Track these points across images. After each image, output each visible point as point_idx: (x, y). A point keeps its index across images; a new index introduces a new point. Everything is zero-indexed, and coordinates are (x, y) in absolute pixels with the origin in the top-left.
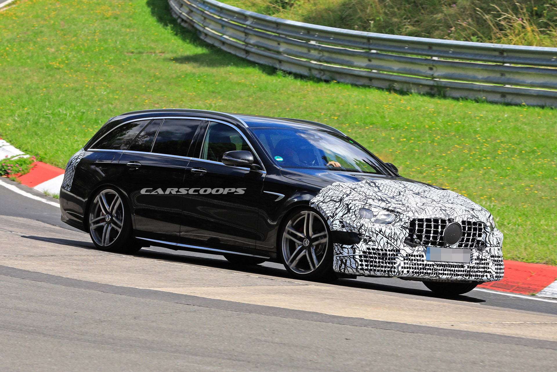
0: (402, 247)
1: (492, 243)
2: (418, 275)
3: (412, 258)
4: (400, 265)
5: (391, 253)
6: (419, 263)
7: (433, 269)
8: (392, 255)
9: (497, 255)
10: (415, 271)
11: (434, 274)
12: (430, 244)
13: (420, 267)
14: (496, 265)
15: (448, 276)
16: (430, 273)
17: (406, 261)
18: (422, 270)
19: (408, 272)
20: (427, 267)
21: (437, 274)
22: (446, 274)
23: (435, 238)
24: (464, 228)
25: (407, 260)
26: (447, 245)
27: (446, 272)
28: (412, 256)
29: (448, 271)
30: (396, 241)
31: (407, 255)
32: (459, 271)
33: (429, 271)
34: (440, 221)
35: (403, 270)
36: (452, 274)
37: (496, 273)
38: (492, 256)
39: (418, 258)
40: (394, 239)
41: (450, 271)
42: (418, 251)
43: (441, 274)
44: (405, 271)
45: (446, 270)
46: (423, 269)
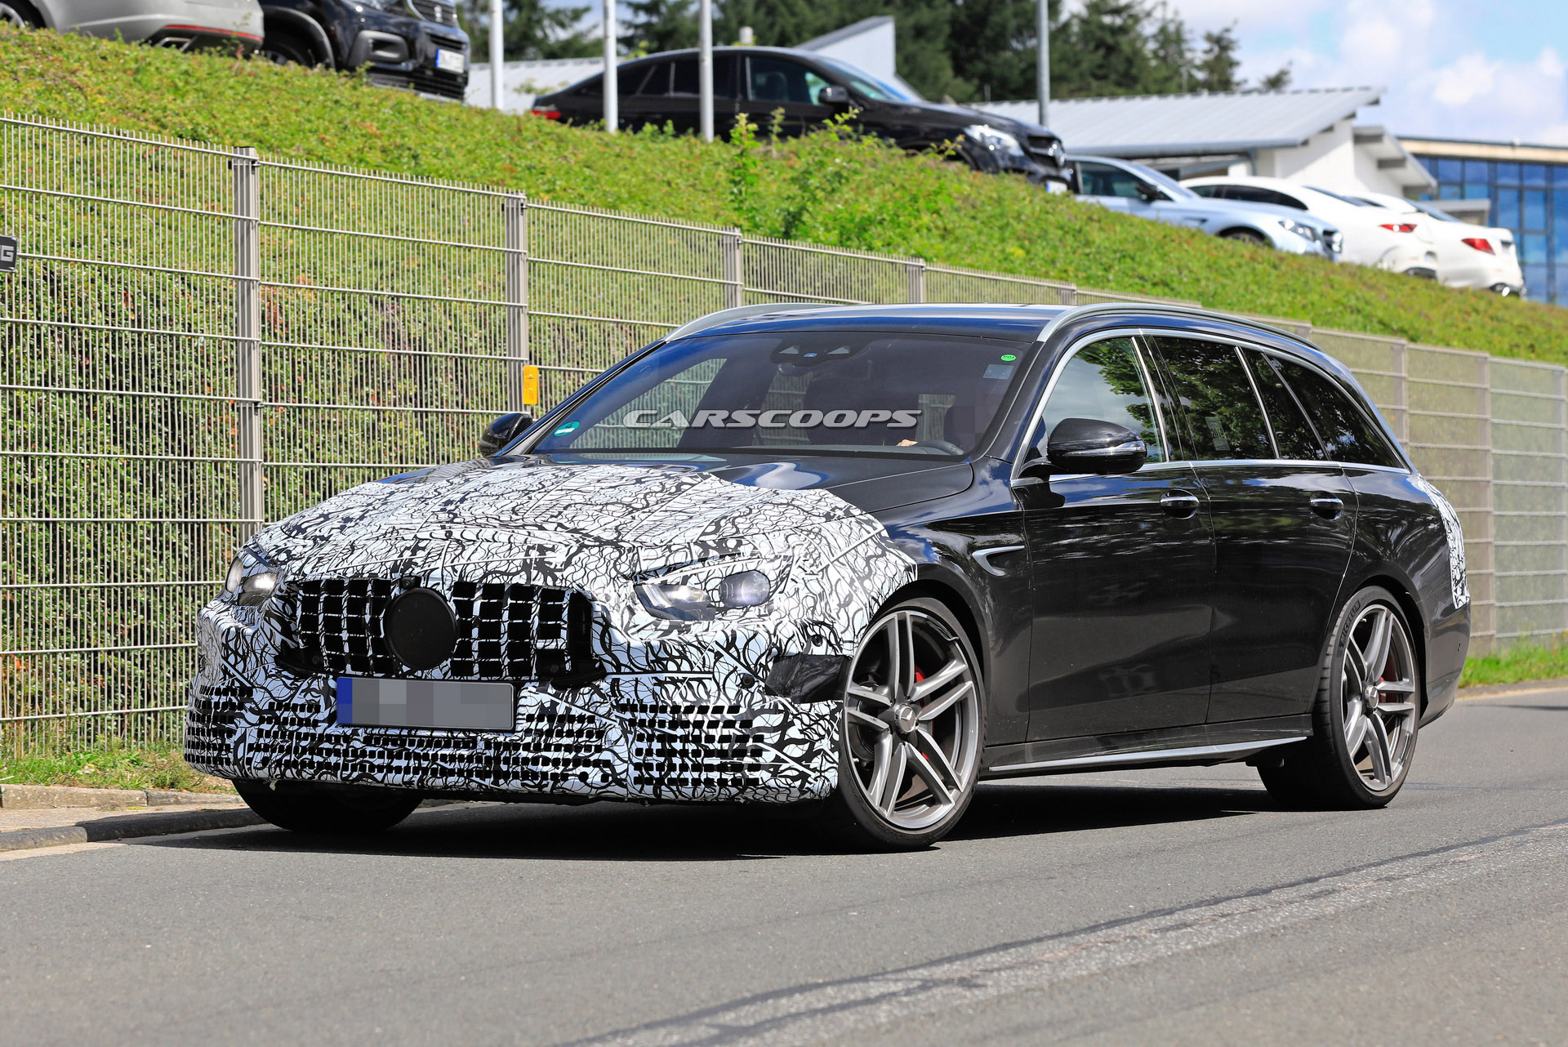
0: (260, 678)
1: (624, 659)
2: (299, 773)
3: (286, 714)
4: (243, 738)
5: (223, 699)
6: (304, 730)
7: (346, 753)
8: (225, 705)
9: (649, 701)
10: (287, 758)
11: (354, 769)
12: (348, 667)
13: (304, 743)
14: (640, 738)
15: (407, 778)
16: (337, 765)
17: (266, 727)
18: (307, 756)
19: (265, 761)
20: (326, 745)
21: (363, 768)
22: (398, 770)
23: (357, 645)
24: (465, 608)
25: (269, 721)
26: (405, 669)
27: (403, 763)
28: (287, 708)
29: (408, 757)
30: (244, 658)
31: (271, 705)
32: (452, 758)
33: (333, 759)
34: (369, 588)
35: (251, 755)
36: (425, 771)
37: (637, 767)
38: (623, 708)
39: (304, 715)
40: (236, 653)
41: (417, 757)
42: (308, 691)
43: (380, 768)
44: (258, 757)
45: (399, 757)
46: (312, 753)
